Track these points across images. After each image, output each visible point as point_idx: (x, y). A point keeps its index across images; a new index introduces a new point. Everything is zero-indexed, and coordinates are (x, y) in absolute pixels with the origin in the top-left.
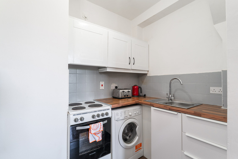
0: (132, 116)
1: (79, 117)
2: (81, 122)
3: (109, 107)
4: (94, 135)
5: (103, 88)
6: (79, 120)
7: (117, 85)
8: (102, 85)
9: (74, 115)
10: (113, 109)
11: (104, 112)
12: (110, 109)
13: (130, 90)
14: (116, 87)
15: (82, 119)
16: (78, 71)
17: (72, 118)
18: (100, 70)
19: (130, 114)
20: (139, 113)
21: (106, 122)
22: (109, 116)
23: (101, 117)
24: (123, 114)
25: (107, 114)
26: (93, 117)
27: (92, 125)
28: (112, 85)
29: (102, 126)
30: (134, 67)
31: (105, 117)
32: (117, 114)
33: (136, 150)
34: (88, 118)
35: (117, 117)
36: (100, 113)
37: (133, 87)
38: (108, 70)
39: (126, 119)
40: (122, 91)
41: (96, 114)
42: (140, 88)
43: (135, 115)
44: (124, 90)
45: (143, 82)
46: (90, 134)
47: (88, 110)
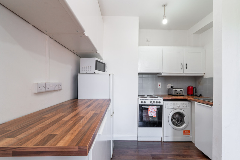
0: (180, 107)
1: (143, 101)
2: (144, 104)
3: (162, 99)
4: (151, 113)
5: (160, 87)
6: (143, 103)
7: (172, 86)
8: (160, 85)
9: (141, 99)
10: (164, 100)
11: (158, 101)
12: (162, 100)
13: (183, 90)
14: (172, 87)
15: (144, 102)
16: (144, 76)
17: (140, 101)
18: (158, 74)
19: (178, 106)
20: (188, 107)
21: (159, 107)
22: (161, 104)
23: (155, 104)
24: (172, 104)
25: (159, 102)
26: (151, 102)
27: (150, 106)
28: (168, 85)
29: (156, 108)
30: (186, 71)
31: (158, 104)
32: (167, 104)
33: (184, 134)
34: (148, 102)
35: (167, 106)
36: (155, 101)
37: (188, 88)
38: (163, 75)
39: (174, 108)
40: (175, 90)
41: (153, 101)
42: (195, 89)
43: (183, 107)
44: (176, 89)
45: (199, 83)
46: (149, 111)
47: (148, 98)
